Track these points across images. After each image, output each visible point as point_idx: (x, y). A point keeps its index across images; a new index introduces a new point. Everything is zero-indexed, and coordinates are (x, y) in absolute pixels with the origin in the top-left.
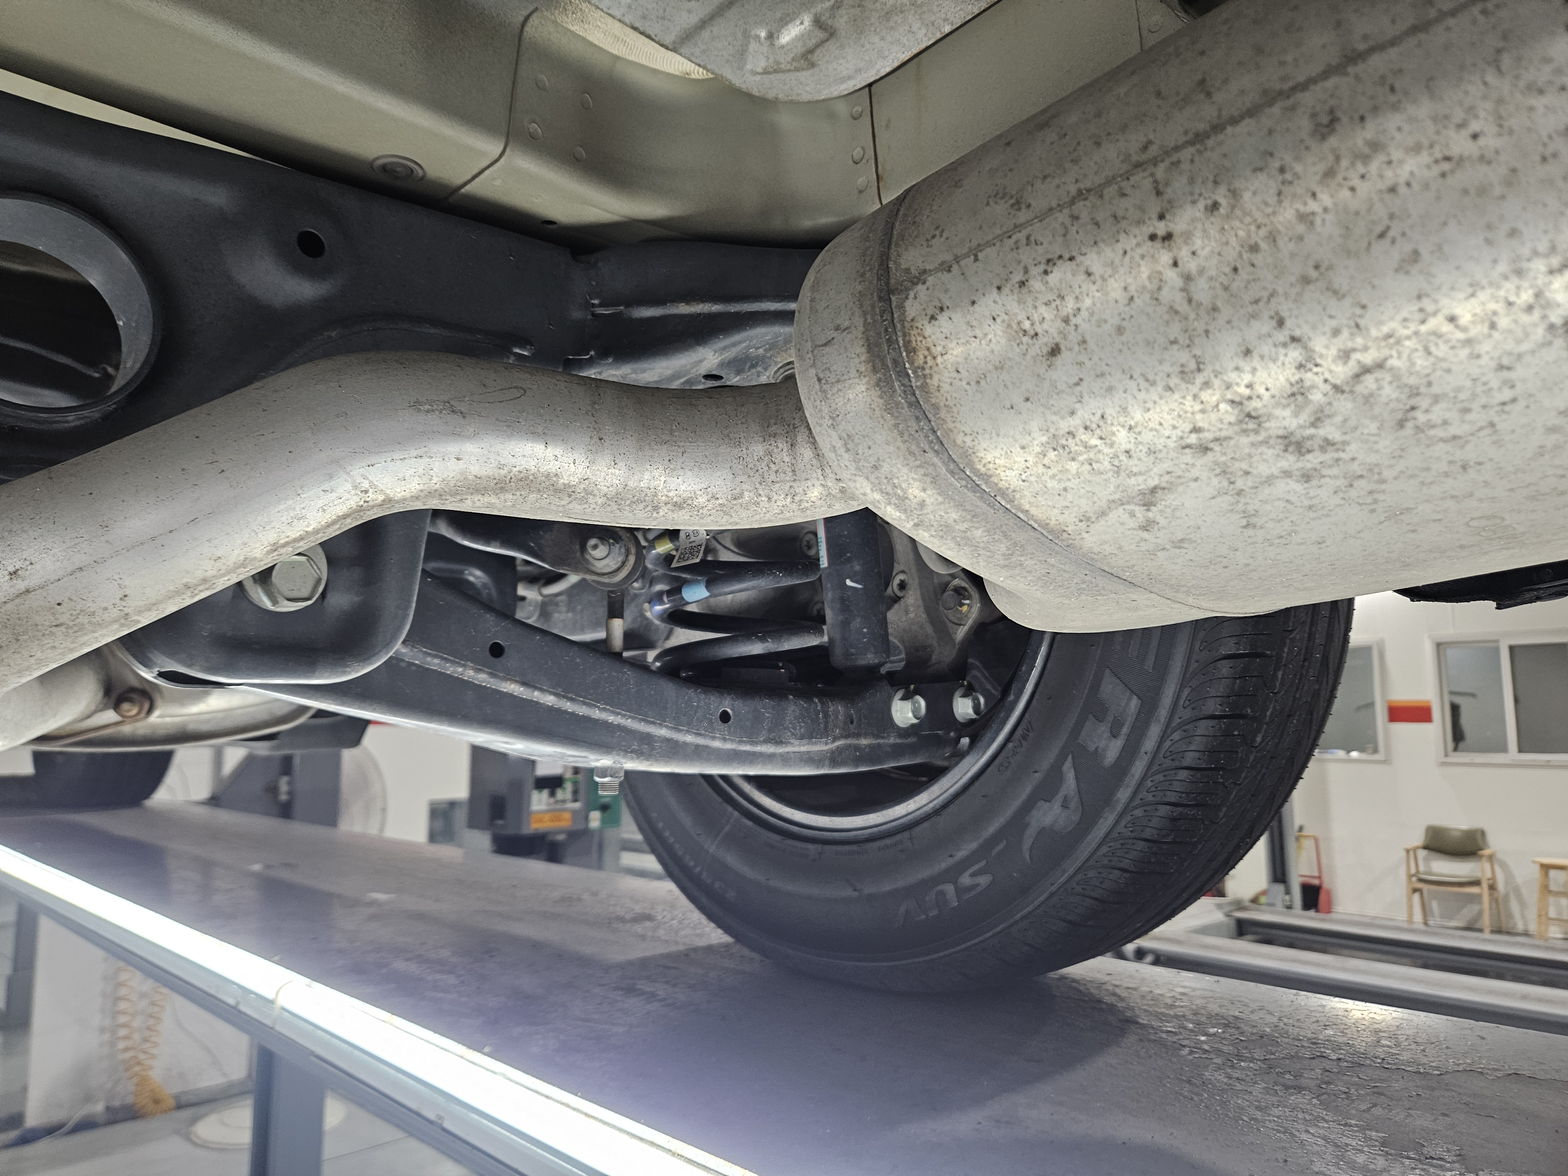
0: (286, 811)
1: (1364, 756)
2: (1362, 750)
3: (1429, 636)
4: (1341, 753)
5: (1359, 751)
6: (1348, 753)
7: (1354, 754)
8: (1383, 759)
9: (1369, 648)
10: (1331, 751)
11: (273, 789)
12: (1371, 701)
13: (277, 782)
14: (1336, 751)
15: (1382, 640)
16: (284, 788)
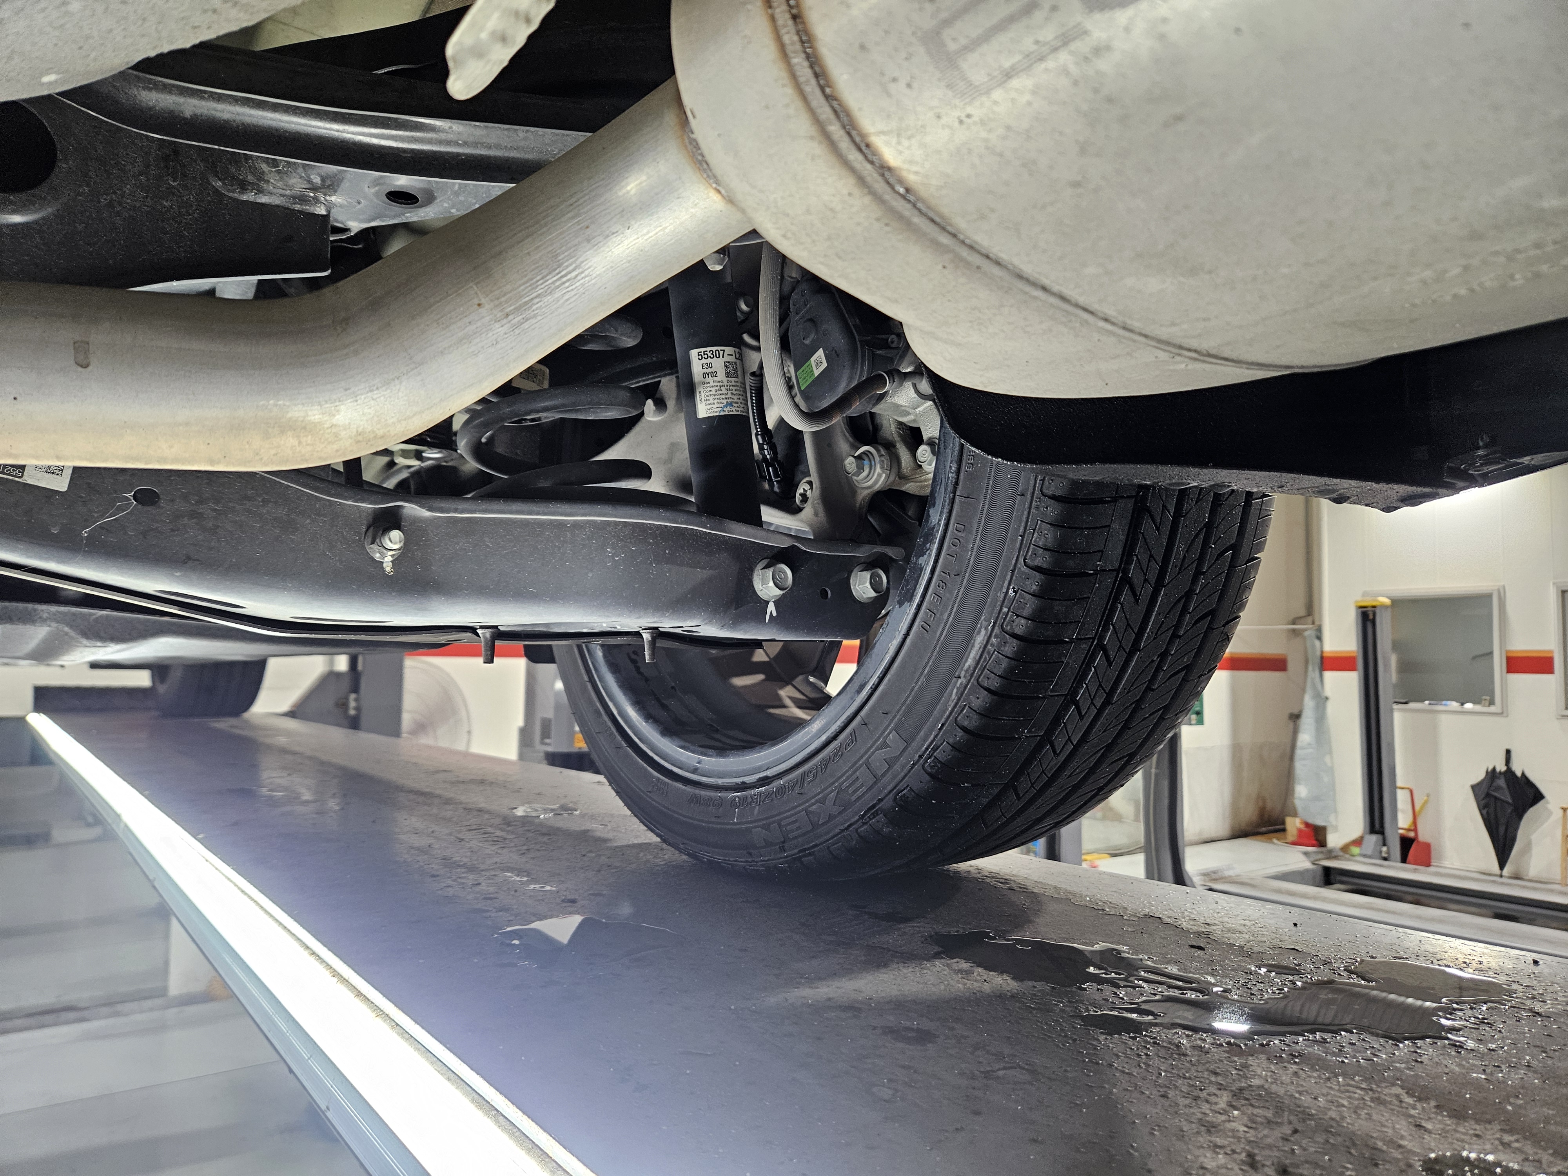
0: (354, 723)
1: (1478, 708)
2: (1475, 702)
3: (1554, 584)
4: (1454, 705)
5: (1474, 703)
6: (1462, 704)
7: (1469, 706)
8: (1499, 711)
9: (1489, 596)
10: (1444, 702)
11: (343, 705)
12: (1488, 651)
13: (347, 699)
14: (1449, 702)
15: (1504, 587)
16: (352, 704)
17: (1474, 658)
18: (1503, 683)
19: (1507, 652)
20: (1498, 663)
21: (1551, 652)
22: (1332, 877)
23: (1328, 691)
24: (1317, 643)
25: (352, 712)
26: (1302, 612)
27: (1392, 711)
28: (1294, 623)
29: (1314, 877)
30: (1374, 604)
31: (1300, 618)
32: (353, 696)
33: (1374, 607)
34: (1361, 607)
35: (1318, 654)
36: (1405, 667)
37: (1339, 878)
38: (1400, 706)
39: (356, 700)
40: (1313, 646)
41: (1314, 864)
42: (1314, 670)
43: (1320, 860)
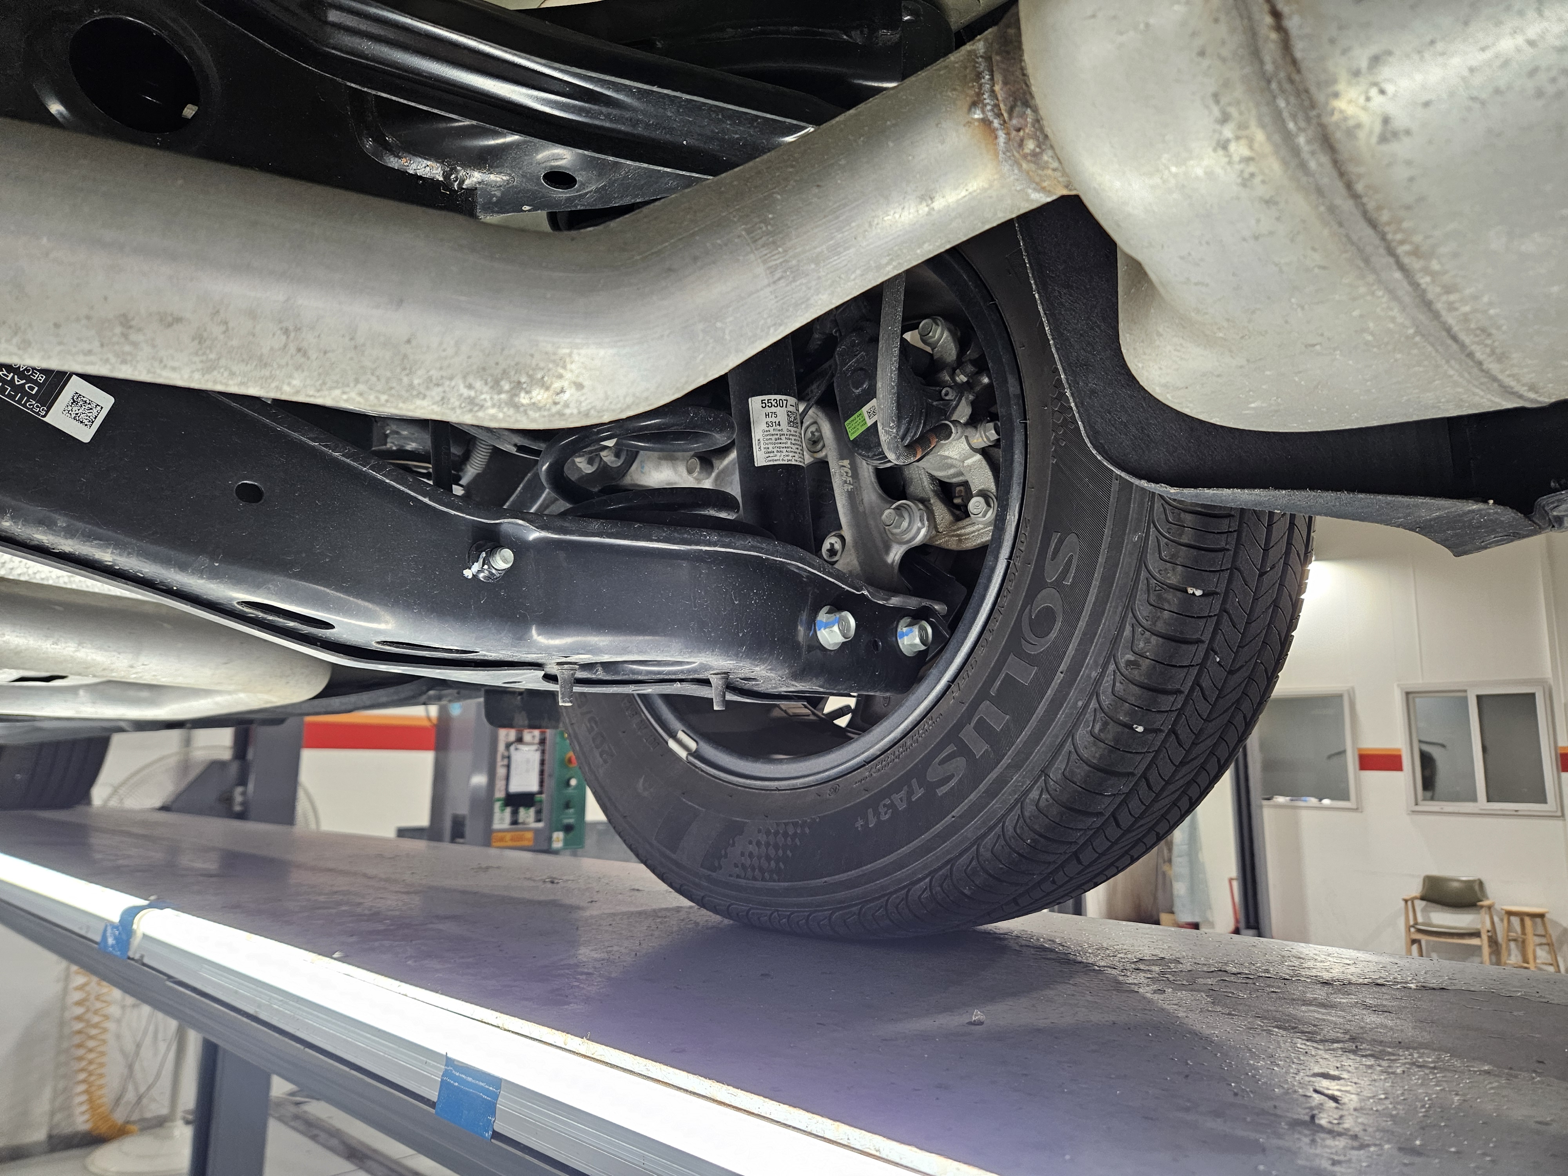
0: (239, 812)
1: (1336, 804)
3: (1398, 685)
4: (1313, 801)
5: (1332, 798)
6: (1320, 800)
7: (1326, 802)
8: (1354, 807)
9: (1340, 696)
10: (1303, 798)
11: (227, 800)
12: (1342, 749)
13: (231, 792)
14: (1308, 798)
15: (1353, 689)
16: (238, 798)
17: (1330, 757)
18: (1357, 780)
19: (1359, 750)
20: (1352, 761)
21: (1399, 750)
25: (238, 808)
27: (1261, 807)
32: (239, 789)
36: (1269, 766)
38: (1265, 803)
39: (244, 794)
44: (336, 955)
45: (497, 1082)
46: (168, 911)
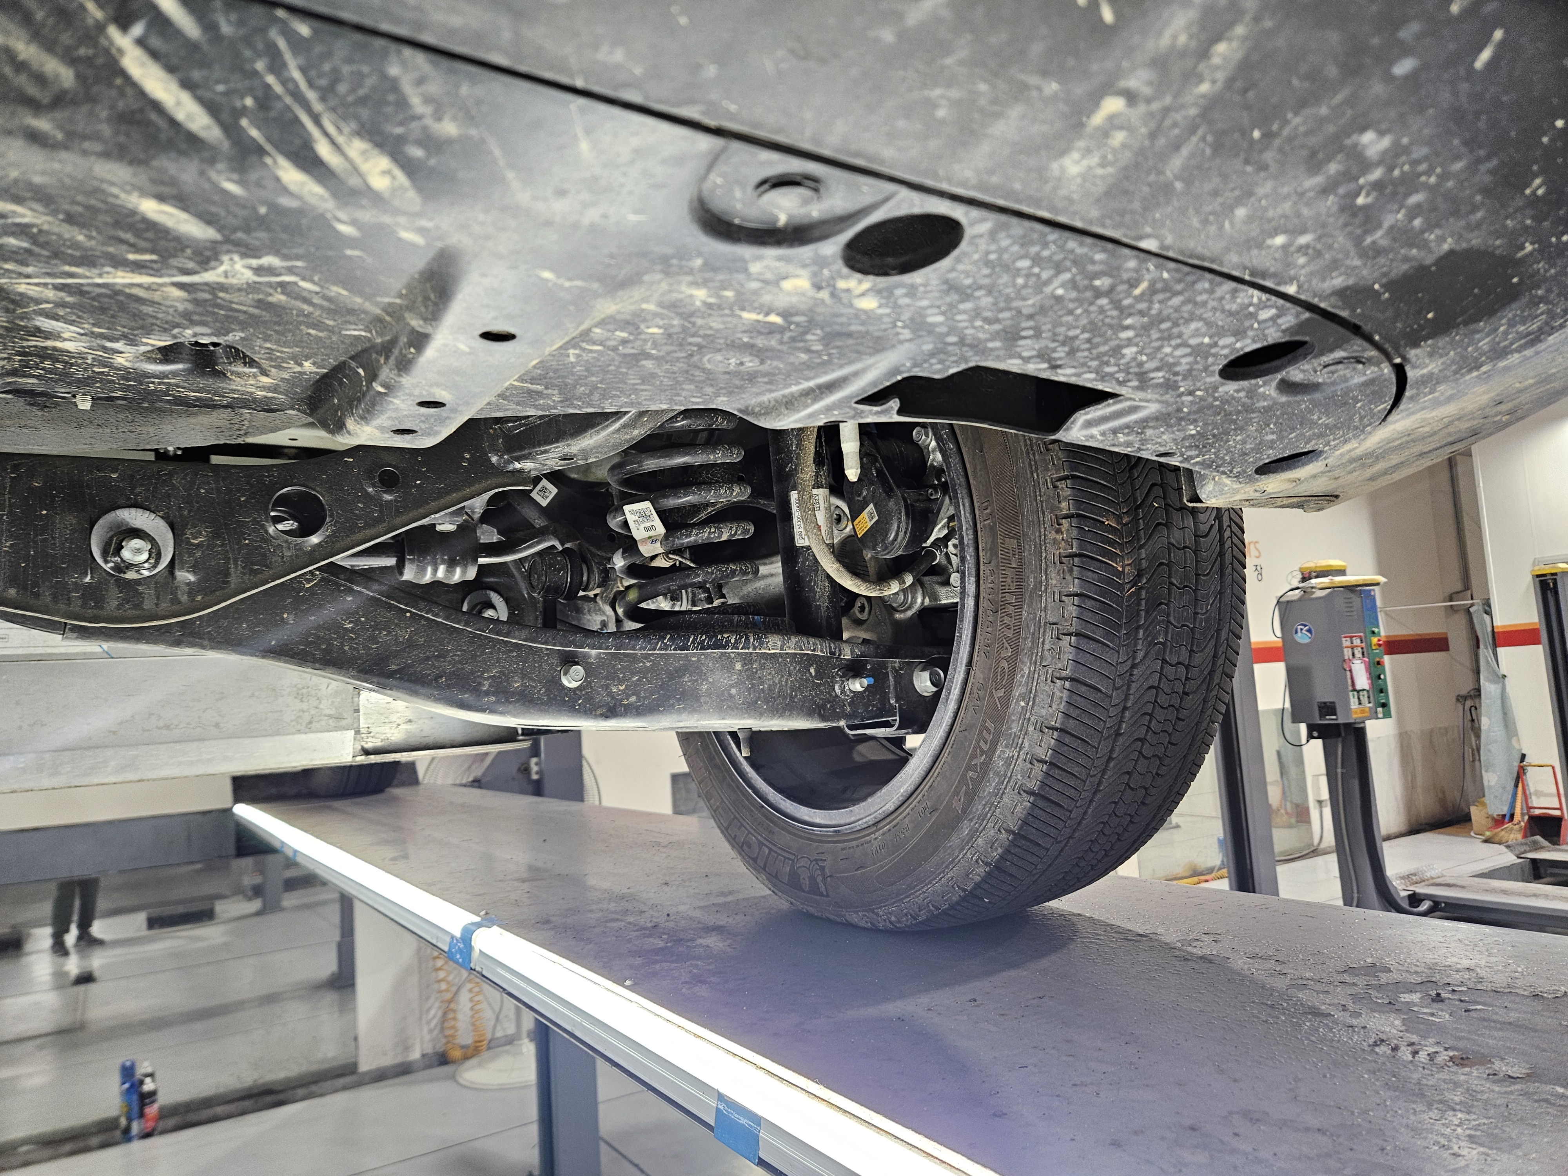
0: (537, 789)
11: (526, 771)
13: (528, 763)
16: (534, 768)
22: (1542, 871)
23: (1504, 669)
24: (1487, 618)
25: (535, 777)
26: (1459, 587)
28: (1451, 600)
29: (1523, 871)
30: (1553, 571)
31: (1457, 593)
32: (536, 761)
33: (1555, 574)
34: (1538, 576)
35: (1489, 629)
37: (1550, 871)
39: (540, 765)
40: (1483, 623)
41: (1519, 857)
42: (1487, 648)
43: (1525, 852)
44: (628, 983)
45: (757, 1119)
46: (495, 928)
